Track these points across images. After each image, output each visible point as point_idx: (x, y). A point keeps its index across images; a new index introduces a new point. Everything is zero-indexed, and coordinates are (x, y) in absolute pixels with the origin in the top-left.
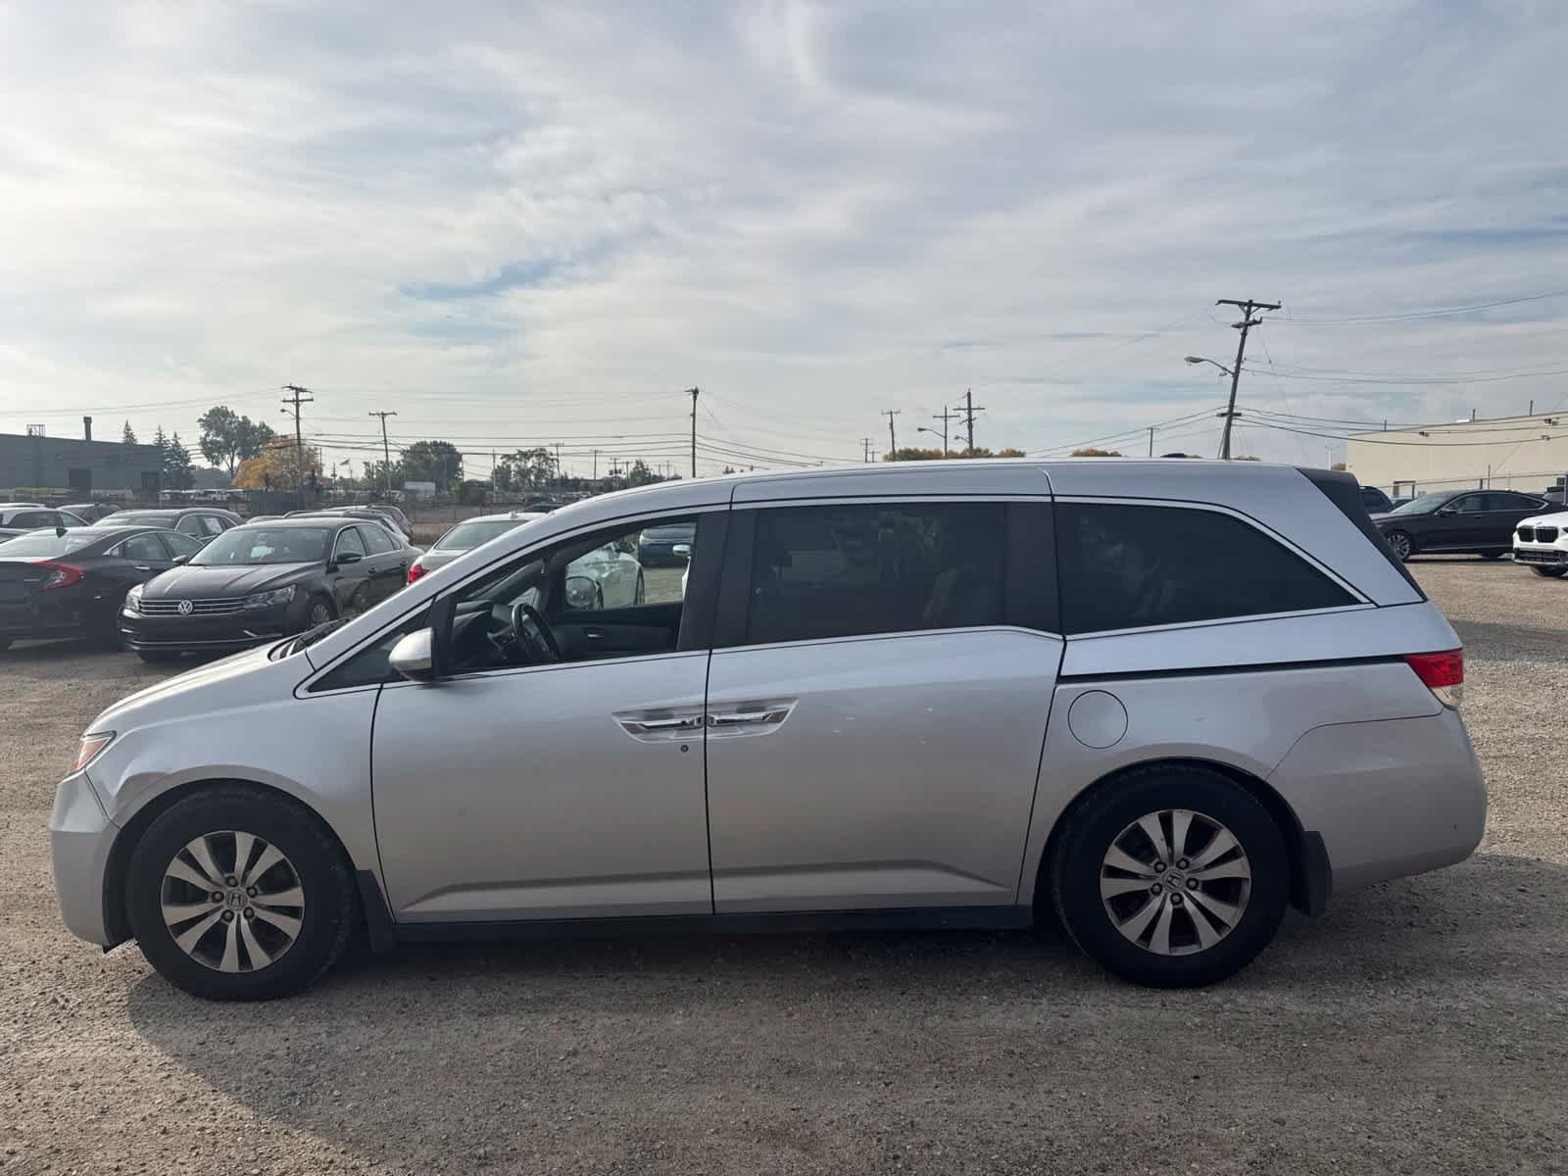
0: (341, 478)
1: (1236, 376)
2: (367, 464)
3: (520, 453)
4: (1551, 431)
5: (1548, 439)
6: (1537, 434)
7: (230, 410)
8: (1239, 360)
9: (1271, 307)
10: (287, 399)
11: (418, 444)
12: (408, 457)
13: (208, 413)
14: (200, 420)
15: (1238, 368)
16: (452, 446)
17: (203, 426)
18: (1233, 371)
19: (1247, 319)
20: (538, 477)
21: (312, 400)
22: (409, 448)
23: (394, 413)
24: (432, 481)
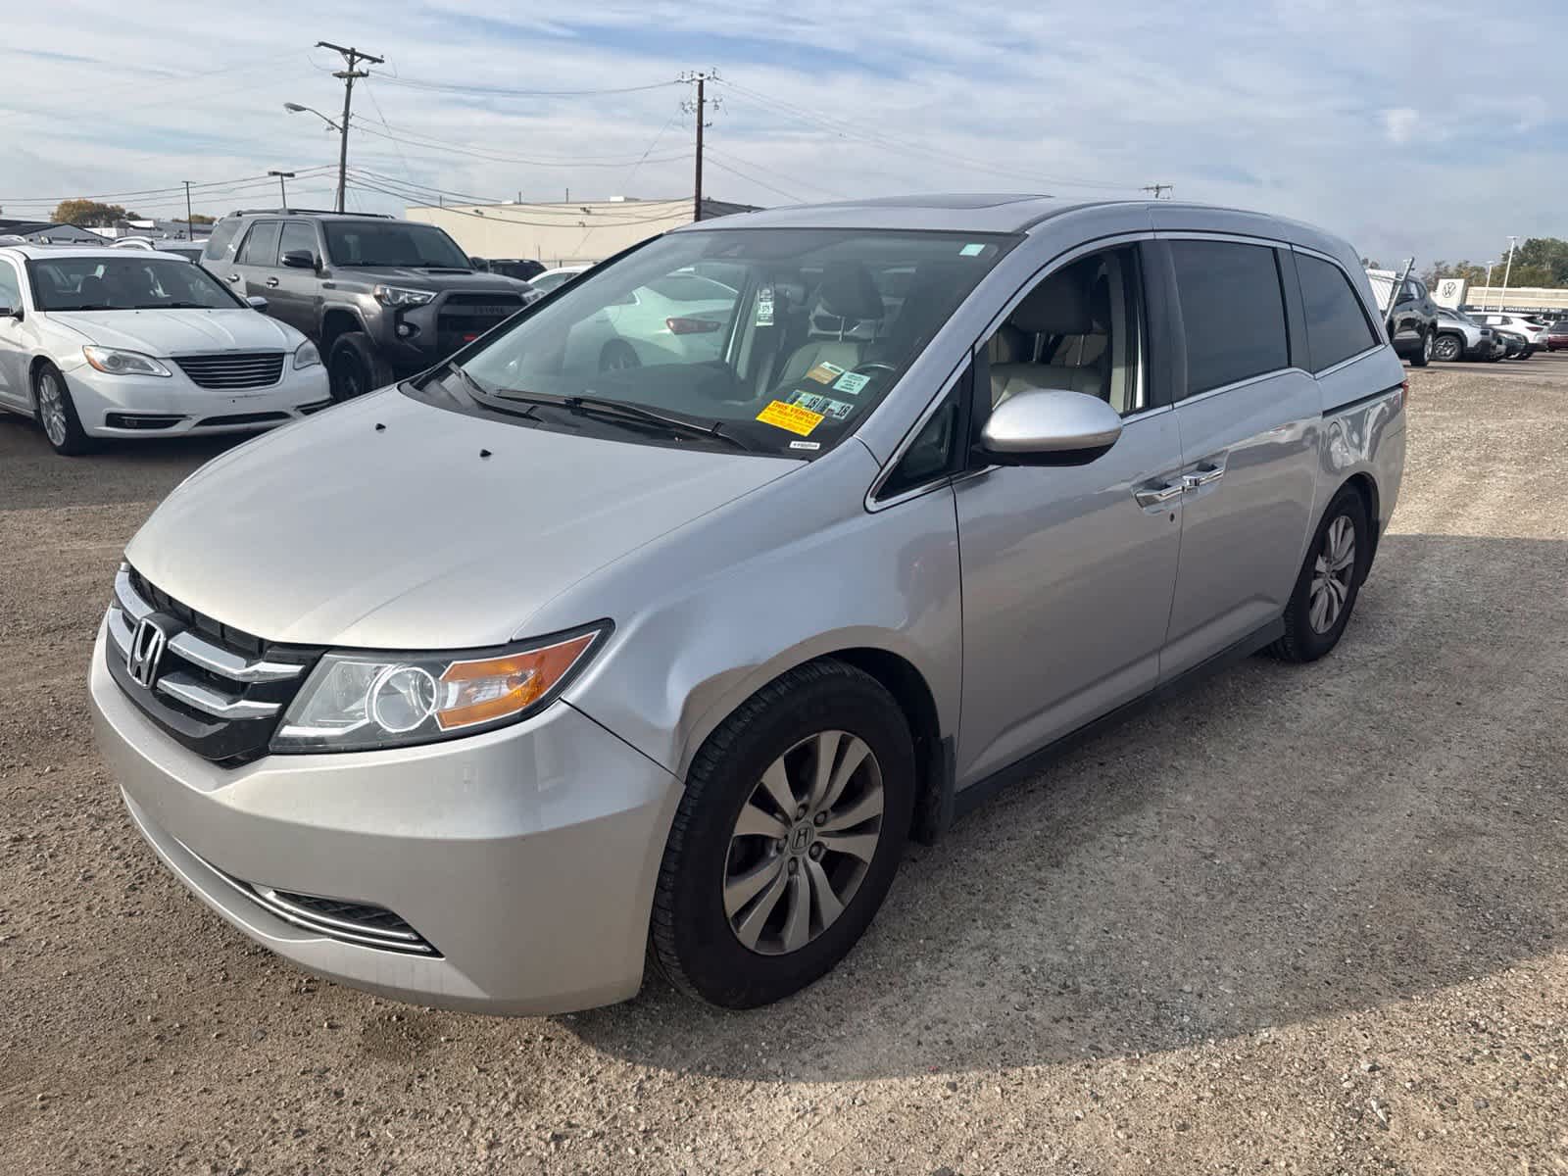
1: (344, 130)
4: (588, 220)
5: (584, 226)
6: (574, 220)
8: (346, 115)
9: (374, 60)
15: (346, 123)
18: (341, 126)
19: (351, 69)
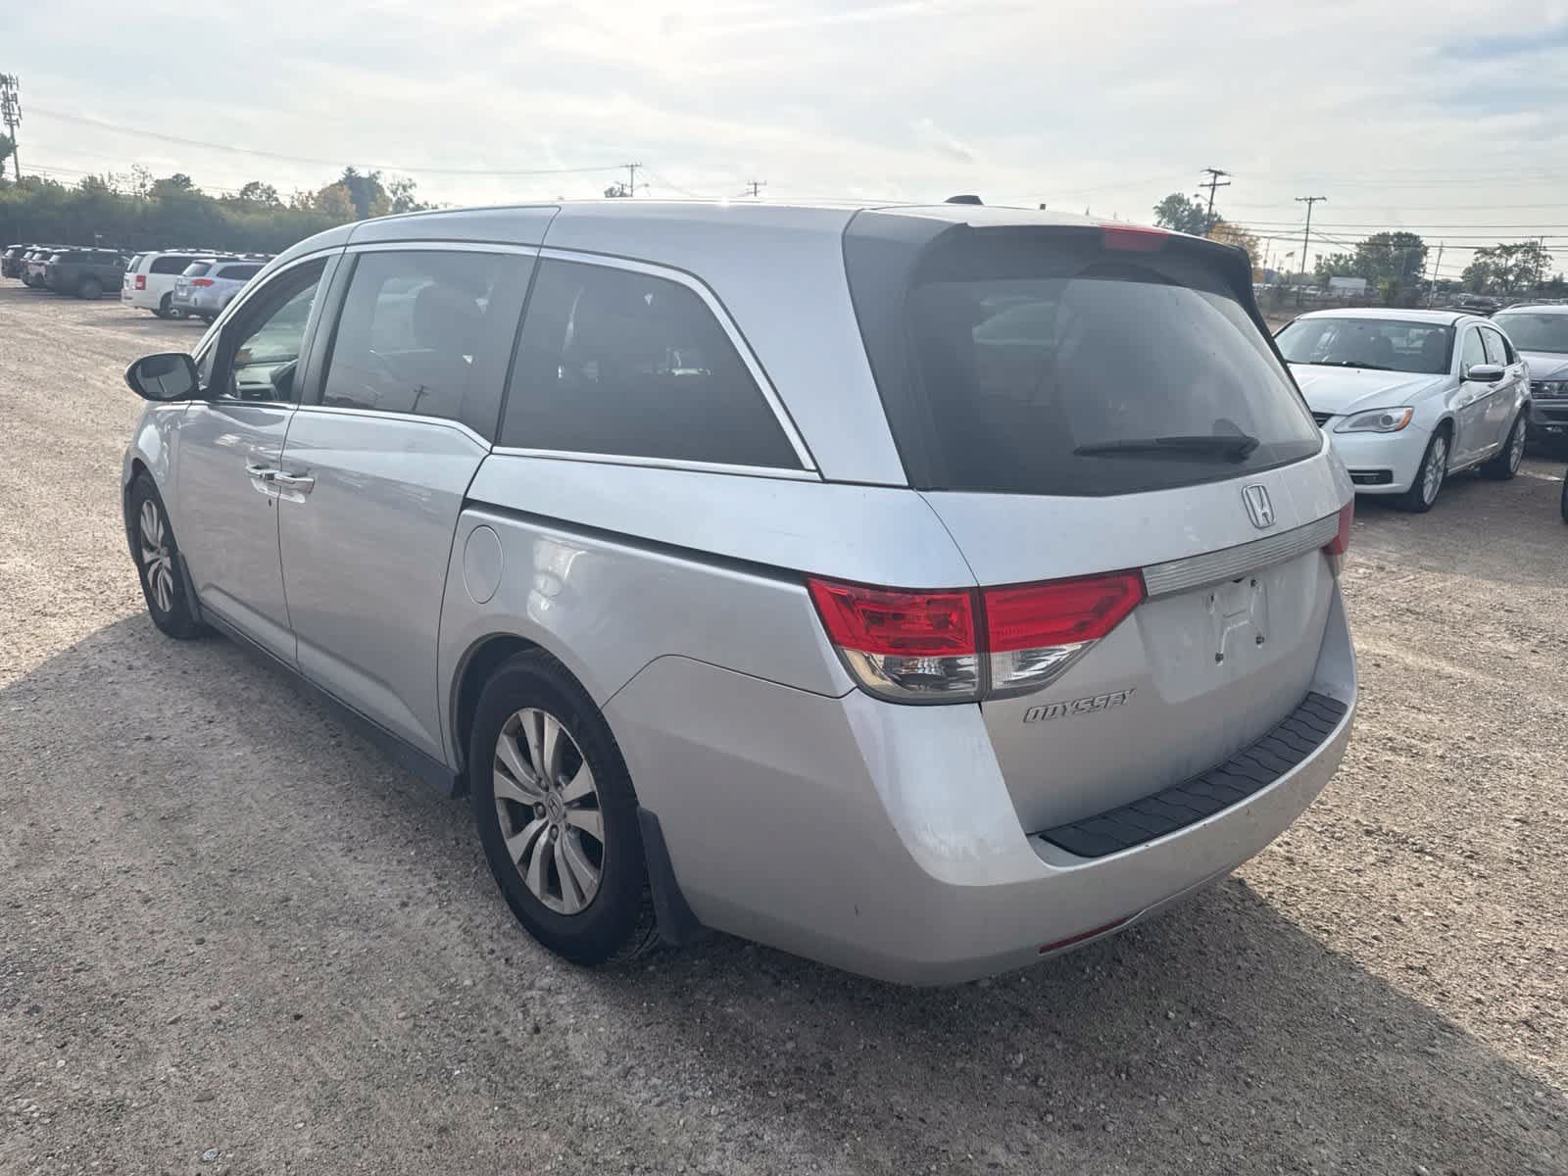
0: (1288, 272)
2: (1319, 257)
3: (1503, 248)
7: (1185, 198)
10: (1205, 183)
11: (1379, 235)
12: (1364, 249)
13: (1164, 200)
14: (1156, 207)
16: (1416, 238)
17: (1157, 213)
20: (1518, 278)
21: (1229, 184)
22: (1367, 240)
23: (1324, 198)
24: (1362, 277)
